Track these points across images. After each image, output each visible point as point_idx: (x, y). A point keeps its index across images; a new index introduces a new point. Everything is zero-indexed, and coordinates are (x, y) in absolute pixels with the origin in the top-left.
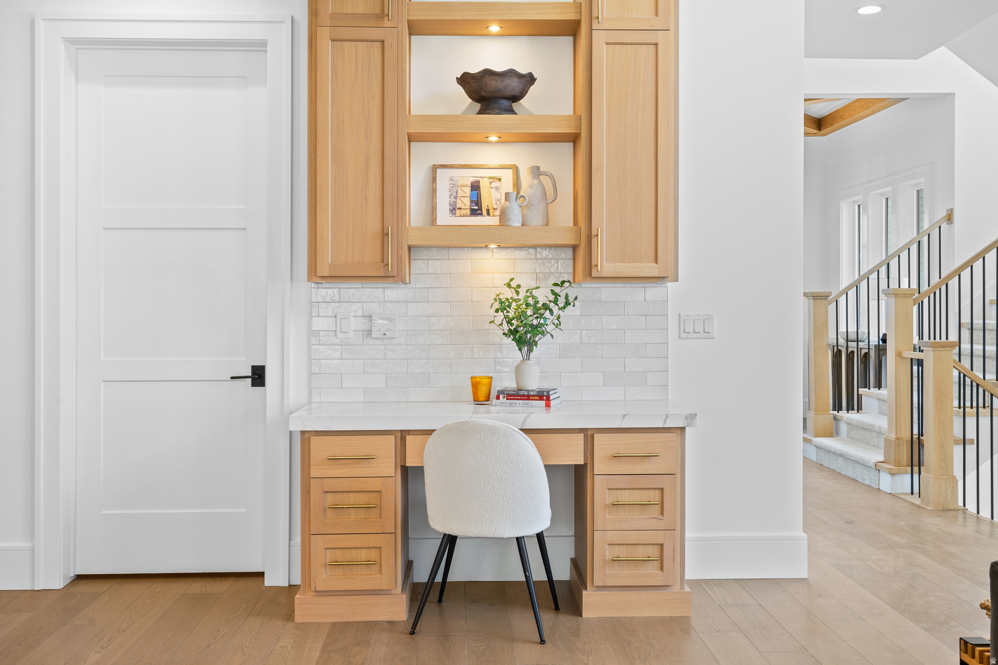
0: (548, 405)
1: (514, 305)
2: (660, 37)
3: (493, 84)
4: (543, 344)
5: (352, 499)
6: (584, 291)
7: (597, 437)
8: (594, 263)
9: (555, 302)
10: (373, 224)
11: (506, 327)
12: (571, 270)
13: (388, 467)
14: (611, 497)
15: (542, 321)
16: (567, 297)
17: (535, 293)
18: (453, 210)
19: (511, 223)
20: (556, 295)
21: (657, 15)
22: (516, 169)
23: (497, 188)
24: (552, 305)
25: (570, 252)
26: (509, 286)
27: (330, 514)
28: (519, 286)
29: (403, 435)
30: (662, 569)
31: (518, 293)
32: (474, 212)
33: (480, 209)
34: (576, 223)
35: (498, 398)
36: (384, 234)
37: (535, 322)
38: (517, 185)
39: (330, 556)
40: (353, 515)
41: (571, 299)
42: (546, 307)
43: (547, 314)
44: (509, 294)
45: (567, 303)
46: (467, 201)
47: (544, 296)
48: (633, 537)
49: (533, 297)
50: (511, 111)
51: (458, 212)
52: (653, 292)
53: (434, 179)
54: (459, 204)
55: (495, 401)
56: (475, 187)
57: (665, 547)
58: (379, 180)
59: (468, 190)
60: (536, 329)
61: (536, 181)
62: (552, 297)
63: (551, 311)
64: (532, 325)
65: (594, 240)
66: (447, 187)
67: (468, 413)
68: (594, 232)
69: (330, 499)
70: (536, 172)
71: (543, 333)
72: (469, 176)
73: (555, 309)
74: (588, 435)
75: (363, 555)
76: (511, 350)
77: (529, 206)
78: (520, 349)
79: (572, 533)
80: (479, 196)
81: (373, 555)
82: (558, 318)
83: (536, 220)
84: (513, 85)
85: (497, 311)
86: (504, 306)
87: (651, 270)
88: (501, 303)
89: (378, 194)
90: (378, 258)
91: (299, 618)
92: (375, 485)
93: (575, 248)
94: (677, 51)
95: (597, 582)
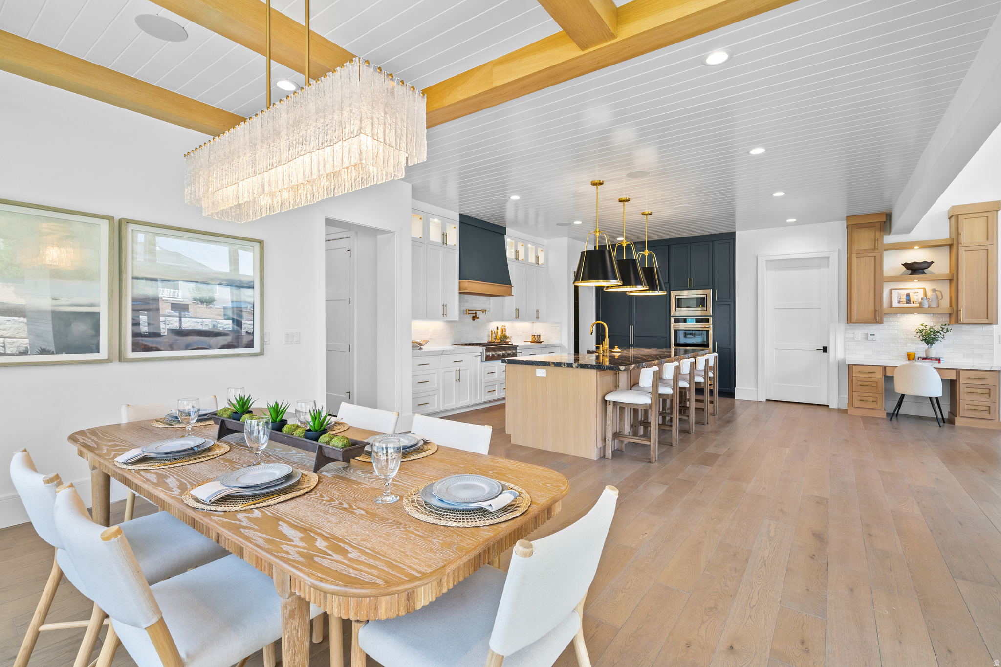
0: (940, 362)
1: (924, 331)
2: (989, 247)
3: (917, 266)
4: (936, 344)
5: (867, 383)
6: (955, 327)
7: (961, 371)
8: (959, 319)
9: (942, 331)
10: (871, 307)
11: (921, 338)
12: (948, 320)
13: (879, 375)
14: (967, 390)
15: (937, 336)
16: (947, 329)
17: (933, 328)
18: (899, 302)
19: (924, 307)
20: (943, 329)
21: (988, 240)
22: (925, 289)
23: (917, 295)
24: (941, 331)
25: (948, 315)
26: (922, 325)
27: (859, 387)
28: (926, 325)
29: (885, 367)
30: (990, 414)
31: (926, 327)
32: (907, 303)
33: (910, 302)
34: (951, 306)
35: (918, 359)
36: (876, 311)
37: (934, 337)
38: (925, 295)
39: (859, 398)
40: (867, 387)
41: (949, 330)
42: (938, 332)
43: (939, 334)
44: (923, 328)
45: (947, 331)
46: (905, 300)
47: (937, 328)
48: (977, 403)
49: (933, 329)
50: (924, 273)
51: (901, 303)
52: (986, 328)
53: (891, 293)
54: (901, 300)
55: (917, 360)
56: (908, 295)
57: (991, 407)
58: (873, 295)
59: (905, 296)
60: (934, 339)
61: (934, 293)
62: (941, 329)
63: (941, 334)
64: (932, 338)
65: (959, 312)
66: (897, 295)
67: (906, 362)
68: (959, 309)
69: (859, 383)
70: (934, 290)
71: (938, 340)
72: (906, 292)
73: (942, 333)
74: (958, 371)
75: (871, 399)
76: (924, 346)
77: (932, 301)
78: (928, 345)
79: (949, 404)
80: (909, 298)
81: (875, 399)
82: (944, 335)
83: (934, 305)
84: (926, 265)
85: (917, 333)
86: (921, 331)
87: (986, 321)
88: (920, 330)
89: (873, 299)
90: (873, 317)
91: (848, 414)
92: (876, 380)
93: (950, 314)
94: (997, 251)
95: (961, 415)
